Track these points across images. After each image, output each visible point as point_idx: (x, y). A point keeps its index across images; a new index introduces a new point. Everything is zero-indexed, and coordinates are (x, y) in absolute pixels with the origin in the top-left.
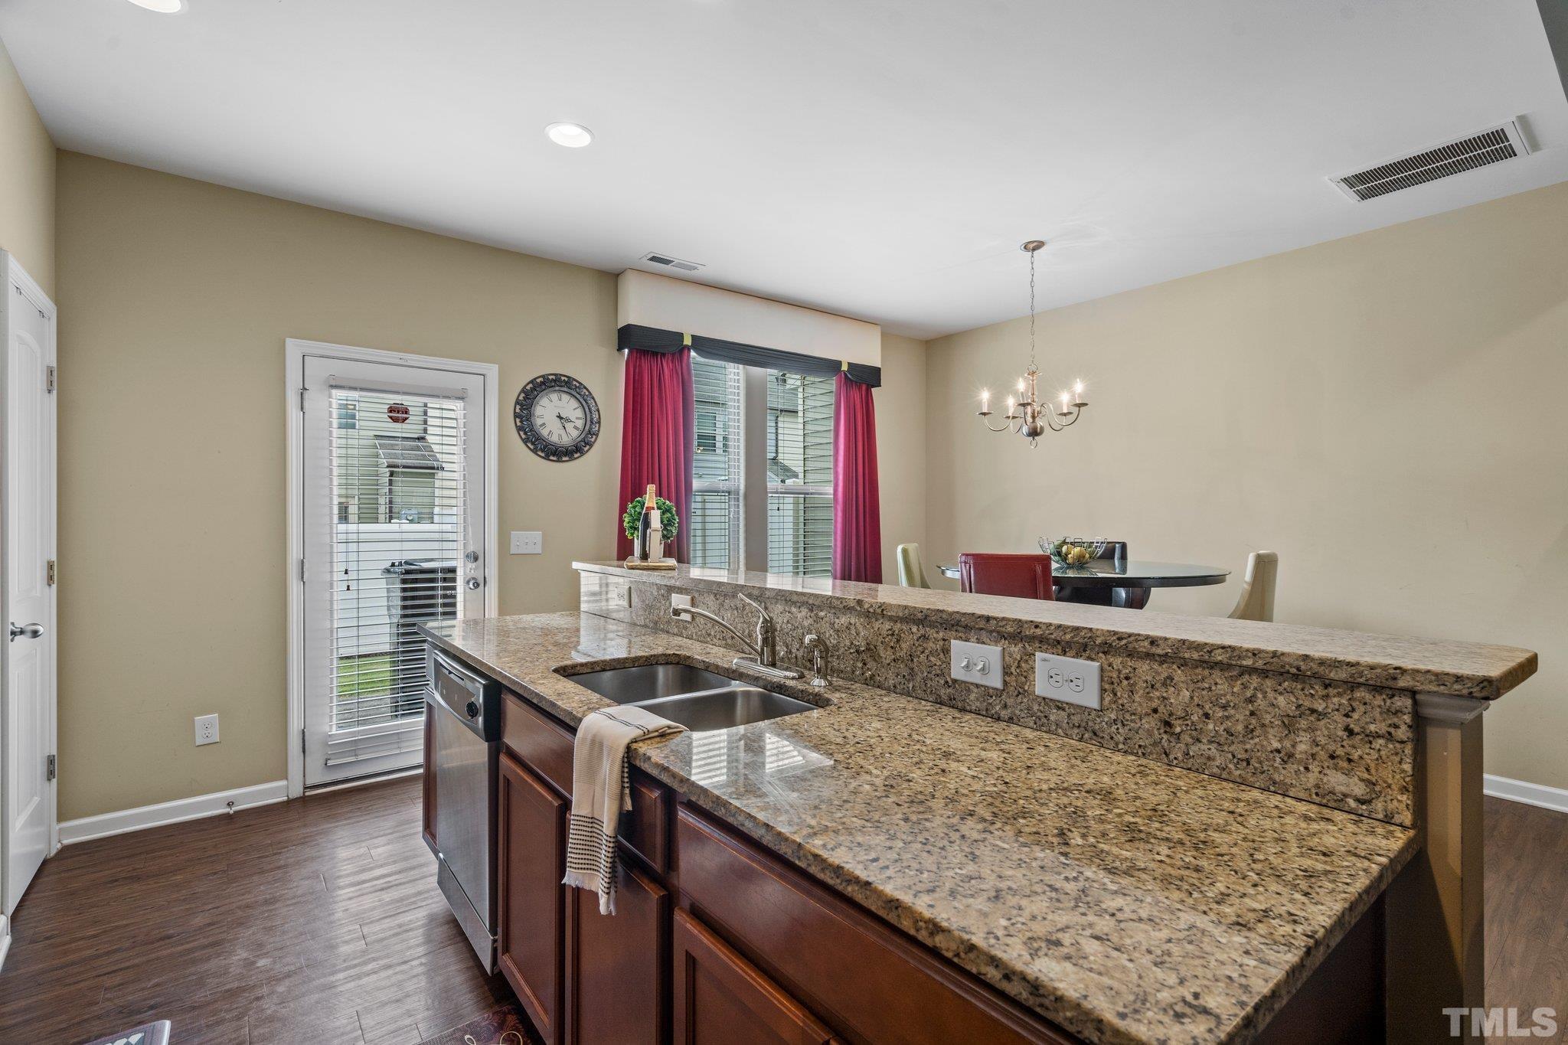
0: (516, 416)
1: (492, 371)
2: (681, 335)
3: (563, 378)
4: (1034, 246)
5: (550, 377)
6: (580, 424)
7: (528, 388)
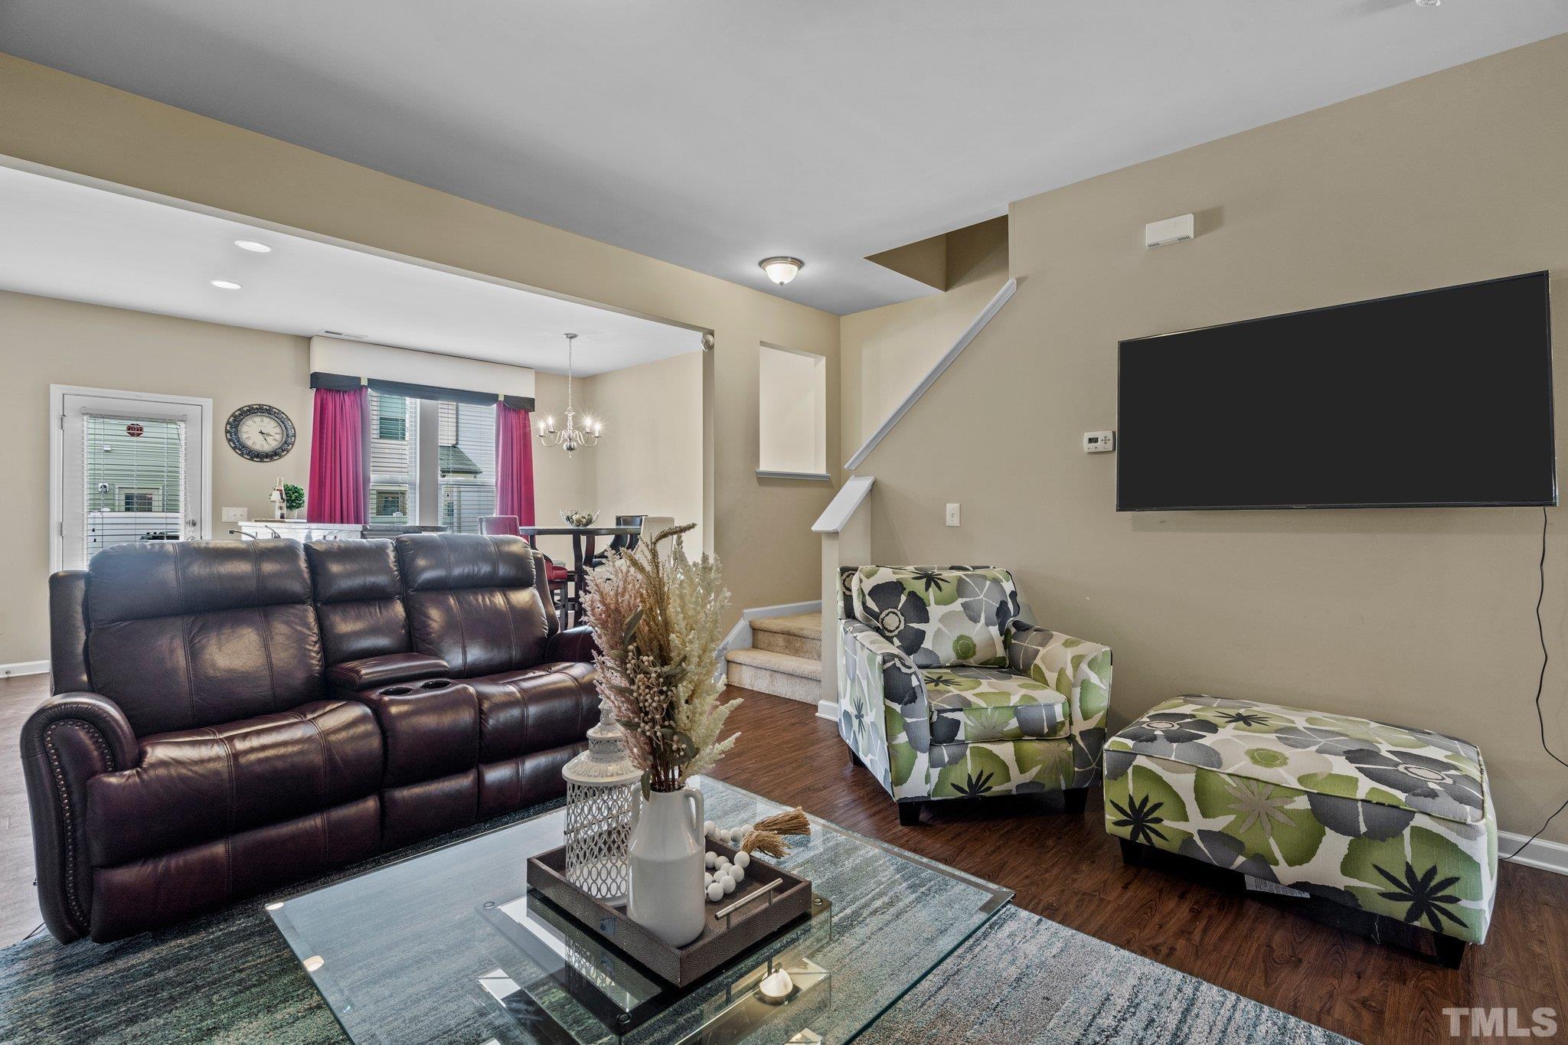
0: (227, 432)
1: (208, 404)
2: (359, 379)
3: (265, 407)
4: (572, 337)
5: (255, 407)
6: (278, 437)
7: (237, 413)
